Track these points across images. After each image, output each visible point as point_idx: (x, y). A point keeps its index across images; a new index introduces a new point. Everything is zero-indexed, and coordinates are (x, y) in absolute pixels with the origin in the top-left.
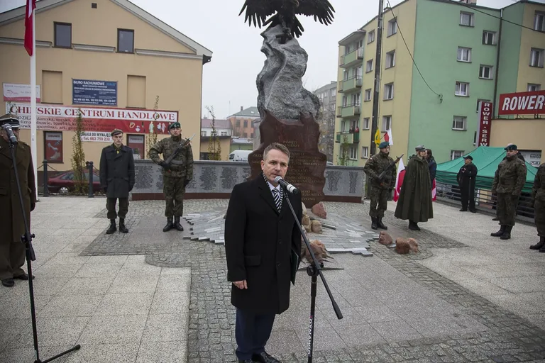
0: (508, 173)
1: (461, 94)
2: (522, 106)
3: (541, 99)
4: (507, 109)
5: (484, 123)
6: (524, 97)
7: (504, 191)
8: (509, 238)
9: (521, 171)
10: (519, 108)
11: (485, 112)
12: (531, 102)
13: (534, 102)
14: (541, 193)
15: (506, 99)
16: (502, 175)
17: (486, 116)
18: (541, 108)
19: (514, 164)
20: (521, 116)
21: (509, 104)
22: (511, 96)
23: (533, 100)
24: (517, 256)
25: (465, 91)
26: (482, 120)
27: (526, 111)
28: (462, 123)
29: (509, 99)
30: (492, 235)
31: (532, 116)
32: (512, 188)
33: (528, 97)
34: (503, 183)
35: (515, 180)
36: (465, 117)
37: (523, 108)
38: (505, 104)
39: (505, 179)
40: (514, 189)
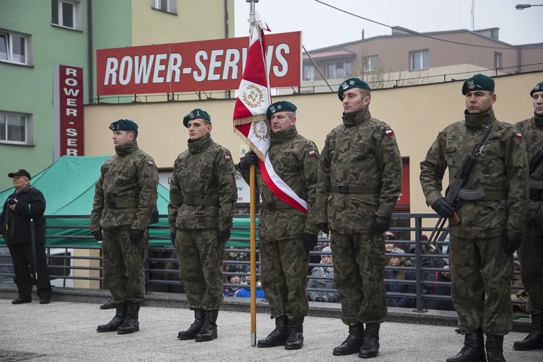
0: (121, 182)
1: (13, 59)
2: (142, 77)
3: (176, 61)
4: (114, 82)
5: (68, 112)
6: (144, 58)
7: (115, 222)
8: (137, 329)
9: (146, 176)
10: (137, 81)
11: (69, 88)
12: (159, 68)
13: (163, 68)
14: (185, 212)
15: (110, 60)
16: (109, 187)
17: (71, 96)
18: (177, 79)
19: (132, 161)
20: (141, 97)
21: (118, 72)
22: (119, 53)
23: (162, 62)
24: (153, 354)
25: (23, 53)
26: (63, 107)
27: (151, 88)
28: (23, 128)
29: (115, 60)
30: (101, 329)
31: (162, 97)
32: (131, 215)
33: (152, 57)
34: (113, 206)
35: (137, 197)
36: (29, 115)
37: (146, 81)
38: (109, 71)
39: (115, 195)
40: (135, 218)
